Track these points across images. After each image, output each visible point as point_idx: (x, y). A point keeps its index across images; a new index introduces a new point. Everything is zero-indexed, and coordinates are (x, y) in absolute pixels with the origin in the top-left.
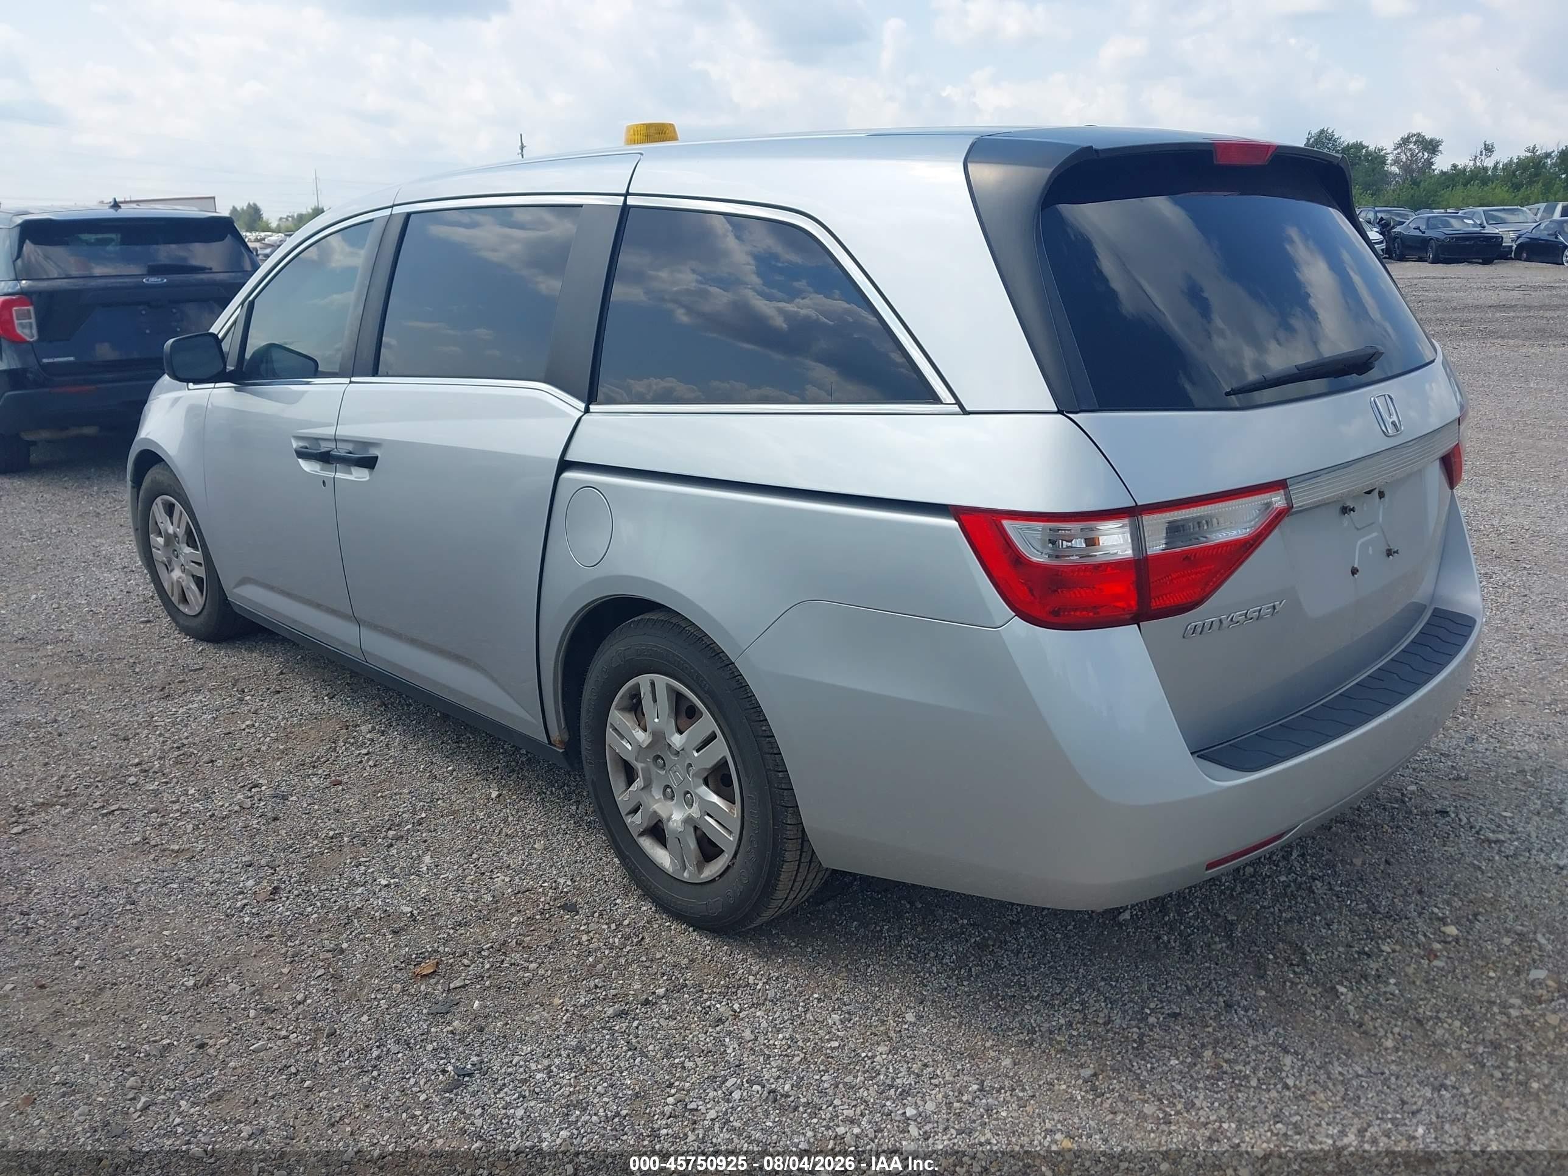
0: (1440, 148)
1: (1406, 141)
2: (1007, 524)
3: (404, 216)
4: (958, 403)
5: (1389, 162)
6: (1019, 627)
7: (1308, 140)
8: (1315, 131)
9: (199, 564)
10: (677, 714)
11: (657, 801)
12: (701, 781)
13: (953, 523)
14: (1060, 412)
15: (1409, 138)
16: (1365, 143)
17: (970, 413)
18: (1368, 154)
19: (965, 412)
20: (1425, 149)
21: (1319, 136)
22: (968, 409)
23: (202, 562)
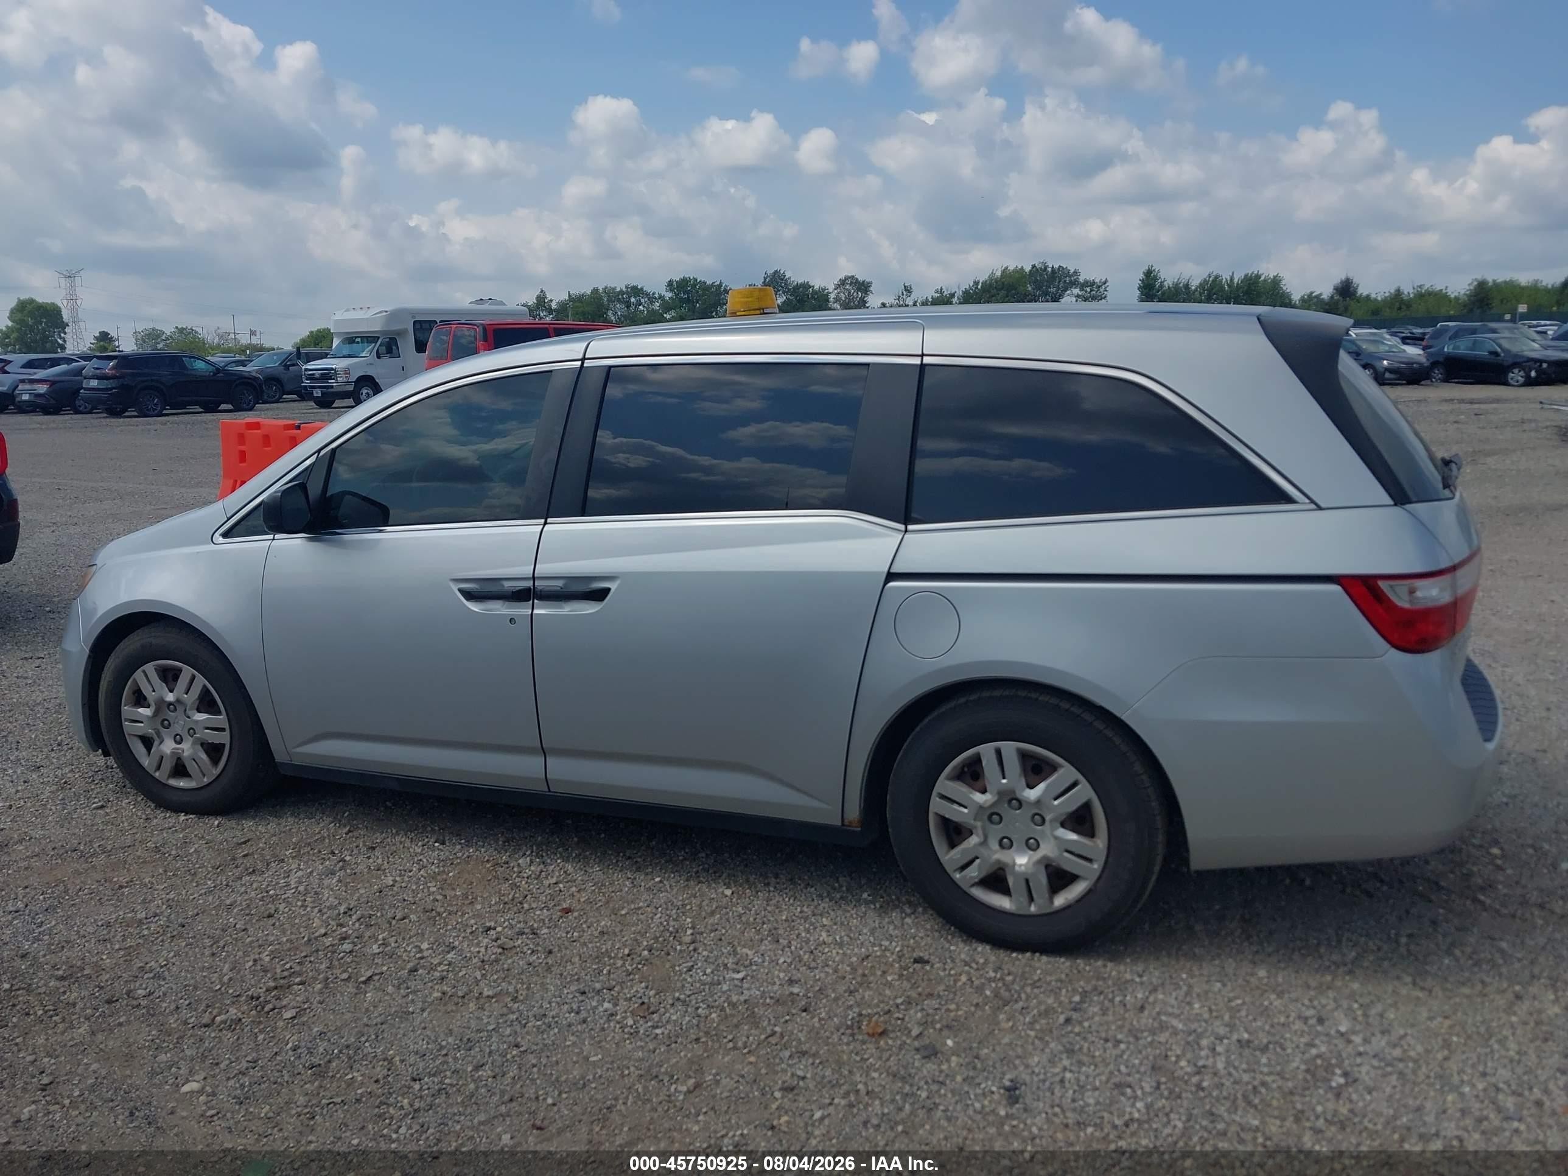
0: (871, 289)
1: (843, 282)
2: (1381, 584)
3: (606, 370)
4: (1312, 501)
5: (831, 300)
6: (1395, 655)
7: (765, 279)
8: (771, 272)
9: (223, 730)
10: (1025, 771)
11: (996, 852)
12: (1059, 825)
13: (1335, 588)
14: (1396, 505)
15: (846, 279)
16: (811, 284)
17: (1324, 509)
18: (815, 292)
19: (1320, 508)
20: (859, 289)
21: (774, 276)
22: (1323, 505)
23: (227, 726)
